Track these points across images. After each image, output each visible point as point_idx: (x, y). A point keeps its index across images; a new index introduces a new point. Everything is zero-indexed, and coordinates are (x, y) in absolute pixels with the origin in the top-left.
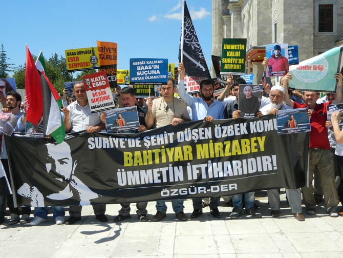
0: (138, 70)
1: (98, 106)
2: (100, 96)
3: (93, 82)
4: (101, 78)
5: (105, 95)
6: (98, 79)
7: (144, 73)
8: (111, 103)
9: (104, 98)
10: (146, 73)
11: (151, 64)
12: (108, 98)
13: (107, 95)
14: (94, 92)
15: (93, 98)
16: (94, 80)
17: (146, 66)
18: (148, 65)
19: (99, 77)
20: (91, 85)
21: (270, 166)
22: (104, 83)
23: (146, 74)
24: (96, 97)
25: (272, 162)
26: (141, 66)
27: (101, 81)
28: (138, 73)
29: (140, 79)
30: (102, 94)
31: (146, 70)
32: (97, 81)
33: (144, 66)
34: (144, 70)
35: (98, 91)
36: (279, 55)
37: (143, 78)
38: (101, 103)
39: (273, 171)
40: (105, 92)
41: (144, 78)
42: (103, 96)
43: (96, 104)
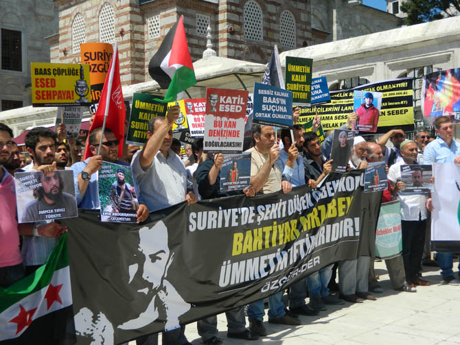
0: (264, 101)
1: (216, 144)
2: (226, 129)
3: (223, 103)
4: (237, 100)
5: (233, 129)
6: (232, 100)
7: (271, 108)
8: (238, 145)
9: (230, 134)
10: (274, 108)
11: (279, 97)
12: (236, 134)
13: (236, 129)
14: (218, 118)
15: (213, 129)
16: (225, 100)
17: (274, 99)
18: (276, 97)
19: (235, 98)
20: (217, 107)
21: (351, 230)
22: (239, 109)
23: (274, 110)
24: (218, 128)
25: (354, 226)
26: (268, 96)
27: (236, 104)
28: (264, 108)
29: (266, 116)
30: (230, 126)
31: (274, 104)
32: (229, 104)
33: (272, 97)
34: (272, 104)
35: (225, 119)
36: (371, 105)
37: (269, 115)
38: (223, 140)
39: (354, 237)
40: (234, 125)
41: (271, 116)
42: (230, 129)
43: (216, 139)
